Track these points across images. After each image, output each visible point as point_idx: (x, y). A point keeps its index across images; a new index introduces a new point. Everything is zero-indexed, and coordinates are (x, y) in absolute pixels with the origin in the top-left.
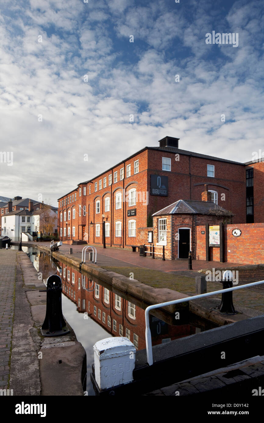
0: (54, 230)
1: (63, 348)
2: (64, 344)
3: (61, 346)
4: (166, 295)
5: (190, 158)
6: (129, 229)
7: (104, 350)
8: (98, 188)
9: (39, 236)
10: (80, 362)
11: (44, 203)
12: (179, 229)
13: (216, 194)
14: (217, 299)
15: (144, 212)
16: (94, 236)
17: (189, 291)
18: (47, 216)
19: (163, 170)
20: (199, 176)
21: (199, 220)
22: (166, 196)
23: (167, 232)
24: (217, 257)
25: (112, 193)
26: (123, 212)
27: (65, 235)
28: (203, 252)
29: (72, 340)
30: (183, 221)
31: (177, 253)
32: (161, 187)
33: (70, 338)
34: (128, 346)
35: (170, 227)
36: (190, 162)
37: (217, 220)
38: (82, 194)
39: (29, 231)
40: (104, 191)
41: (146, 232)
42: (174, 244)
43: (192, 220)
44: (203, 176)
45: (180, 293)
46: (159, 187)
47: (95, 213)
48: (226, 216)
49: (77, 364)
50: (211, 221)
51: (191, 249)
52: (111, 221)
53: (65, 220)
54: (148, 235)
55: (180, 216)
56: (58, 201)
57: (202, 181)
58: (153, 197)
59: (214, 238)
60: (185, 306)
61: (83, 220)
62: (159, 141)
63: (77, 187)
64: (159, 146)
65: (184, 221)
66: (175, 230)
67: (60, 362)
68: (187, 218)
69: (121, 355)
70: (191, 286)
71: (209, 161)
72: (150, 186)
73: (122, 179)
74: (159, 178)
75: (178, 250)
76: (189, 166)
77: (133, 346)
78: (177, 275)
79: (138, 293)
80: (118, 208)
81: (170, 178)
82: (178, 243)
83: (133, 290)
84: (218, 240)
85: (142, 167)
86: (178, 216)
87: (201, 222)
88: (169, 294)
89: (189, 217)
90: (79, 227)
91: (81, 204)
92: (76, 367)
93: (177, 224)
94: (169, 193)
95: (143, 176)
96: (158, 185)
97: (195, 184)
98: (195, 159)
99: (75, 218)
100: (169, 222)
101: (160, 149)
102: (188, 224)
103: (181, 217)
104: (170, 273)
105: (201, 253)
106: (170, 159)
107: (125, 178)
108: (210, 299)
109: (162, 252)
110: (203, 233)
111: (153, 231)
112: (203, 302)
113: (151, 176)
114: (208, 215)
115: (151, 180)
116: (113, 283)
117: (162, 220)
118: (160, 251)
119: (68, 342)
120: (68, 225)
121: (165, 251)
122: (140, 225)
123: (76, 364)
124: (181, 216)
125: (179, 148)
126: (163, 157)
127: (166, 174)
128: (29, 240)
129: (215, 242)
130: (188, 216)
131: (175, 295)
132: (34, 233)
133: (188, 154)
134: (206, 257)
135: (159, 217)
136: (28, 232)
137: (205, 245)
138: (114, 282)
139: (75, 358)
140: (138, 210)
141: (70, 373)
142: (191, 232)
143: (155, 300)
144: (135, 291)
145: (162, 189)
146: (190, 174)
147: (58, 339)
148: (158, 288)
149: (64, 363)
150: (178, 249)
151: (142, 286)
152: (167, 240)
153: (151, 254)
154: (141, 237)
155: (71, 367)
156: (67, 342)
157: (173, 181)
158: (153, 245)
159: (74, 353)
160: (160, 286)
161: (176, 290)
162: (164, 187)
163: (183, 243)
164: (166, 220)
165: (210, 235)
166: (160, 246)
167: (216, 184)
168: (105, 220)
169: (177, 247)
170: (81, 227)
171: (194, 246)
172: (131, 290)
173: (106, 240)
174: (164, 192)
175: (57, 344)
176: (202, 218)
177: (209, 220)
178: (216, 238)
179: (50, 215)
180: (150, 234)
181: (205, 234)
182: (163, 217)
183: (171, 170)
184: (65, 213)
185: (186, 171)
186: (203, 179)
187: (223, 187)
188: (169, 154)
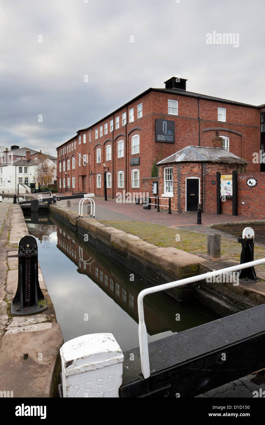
0: (53, 182)
1: (34, 333)
2: (36, 327)
3: (32, 330)
4: (172, 257)
5: (198, 100)
6: (132, 179)
7: (73, 360)
8: (99, 135)
9: (37, 188)
10: (52, 357)
11: (42, 152)
12: (187, 179)
13: (227, 140)
14: (233, 262)
15: (148, 160)
16: (95, 188)
17: (199, 250)
18: (45, 166)
19: (169, 114)
20: (209, 121)
21: (209, 169)
22: (173, 143)
23: (173, 182)
24: (229, 210)
25: (114, 141)
26: (125, 161)
27: (64, 187)
28: (213, 204)
29: (48, 321)
30: (191, 170)
31: (185, 206)
32: (167, 133)
33: (47, 317)
34: (111, 351)
35: (177, 176)
36: (198, 105)
37: (229, 169)
38: (81, 142)
39: (27, 182)
40: (105, 138)
41: (151, 183)
42: (181, 195)
43: (201, 169)
44: (213, 120)
45: (189, 254)
46: (165, 133)
47: (95, 163)
48: (239, 164)
49: (48, 361)
50: (222, 169)
51: (200, 201)
52: (112, 171)
53: (64, 170)
54: (153, 185)
55: (187, 164)
56: (57, 150)
57: (213, 126)
58: (158, 144)
59: (226, 189)
60: (195, 270)
61: (84, 170)
62: (164, 83)
63: (76, 134)
64: (165, 88)
65: (193, 170)
66: (182, 180)
67: (26, 356)
68: (196, 166)
69: (100, 366)
70: (201, 244)
71: (219, 104)
72: (154, 132)
73: (125, 125)
74: (165, 123)
75: (185, 203)
76: (197, 109)
77: (118, 352)
78: (185, 231)
79: (139, 253)
80: (120, 157)
81: (177, 123)
82: (185, 194)
83: (134, 249)
84: (231, 191)
85: (146, 110)
86: (186, 164)
87: (211, 171)
88: (175, 255)
89: (198, 166)
90: (79, 178)
91: (81, 152)
92: (46, 366)
93: (185, 173)
94: (176, 140)
95: (148, 121)
96: (163, 131)
97: (204, 130)
98: (204, 101)
99: (74, 168)
100: (175, 171)
101: (166, 90)
102: (196, 174)
103: (189, 166)
104: (177, 228)
105: (212, 205)
106: (177, 101)
107: (127, 124)
108: (225, 261)
109: (168, 205)
110: (213, 183)
111: (159, 182)
112: (216, 265)
113: (155, 121)
114: (219, 163)
115: (155, 125)
116: (111, 241)
117: (168, 169)
118: (166, 203)
119: (43, 323)
120: (67, 176)
121: (171, 204)
122: (144, 175)
123: (46, 360)
124: (189, 164)
125: (187, 90)
126: (169, 100)
127: (172, 119)
128: (27, 192)
129: (227, 193)
130: (197, 164)
131: (182, 256)
132: (31, 184)
133: (197, 96)
134: (216, 210)
135: (165, 166)
136: (26, 184)
137: (216, 197)
138: (112, 239)
139: (47, 351)
140: (142, 159)
141: (35, 375)
142: (201, 182)
143: (158, 261)
144: (136, 251)
145: (168, 135)
146: (199, 118)
147: (31, 319)
148: (163, 246)
149: (31, 359)
150: (185, 201)
151: (144, 244)
152: (173, 191)
153: (156, 206)
154: (145, 188)
155: (38, 366)
156: (41, 324)
157: (180, 126)
158: (158, 198)
159: (46, 341)
160: (165, 245)
161: (185, 250)
162: (170, 133)
163: (191, 195)
164: (173, 168)
165: (221, 186)
166: (166, 197)
167: (227, 129)
168: (106, 170)
169: (185, 198)
170: (81, 178)
171: (203, 198)
172: (132, 249)
173: (108, 192)
174: (171, 138)
175: (28, 326)
176: (213, 166)
177: (220, 168)
178: (228, 189)
179: (48, 166)
180: (155, 185)
181: (216, 184)
182: (169, 165)
183: (178, 114)
184: (64, 162)
185: (195, 114)
186: (213, 124)
187: (235, 132)
188: (175, 96)
